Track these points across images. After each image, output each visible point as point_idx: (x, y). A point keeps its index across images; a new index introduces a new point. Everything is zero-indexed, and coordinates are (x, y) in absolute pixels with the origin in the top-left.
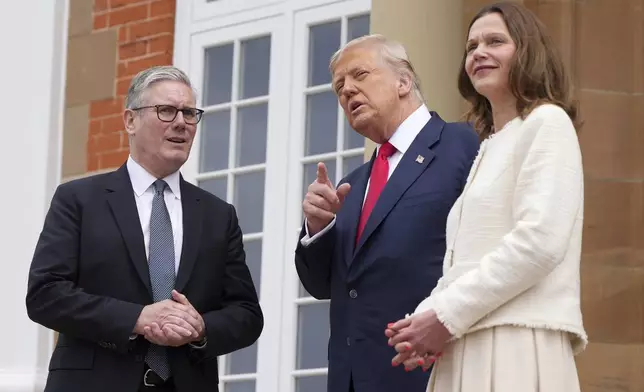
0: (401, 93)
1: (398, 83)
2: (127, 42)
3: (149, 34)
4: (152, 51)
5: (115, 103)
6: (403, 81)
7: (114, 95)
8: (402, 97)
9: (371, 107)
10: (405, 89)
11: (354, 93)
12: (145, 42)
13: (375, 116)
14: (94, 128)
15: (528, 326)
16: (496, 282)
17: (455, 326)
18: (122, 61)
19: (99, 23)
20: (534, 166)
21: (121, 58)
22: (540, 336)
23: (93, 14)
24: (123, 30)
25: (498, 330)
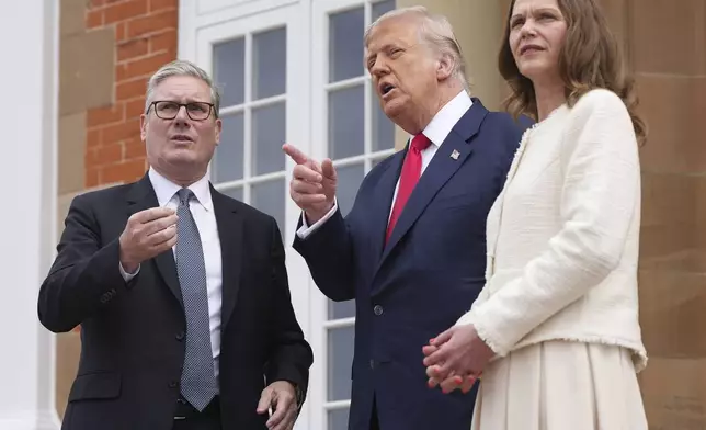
0: (440, 76)
1: (438, 64)
2: (126, 40)
3: (151, 30)
4: (154, 50)
5: (114, 110)
6: (443, 62)
7: (114, 100)
8: (441, 80)
9: (404, 92)
10: (445, 72)
11: (384, 73)
12: (146, 40)
13: (408, 102)
14: (92, 139)
15: (581, 340)
16: (542, 292)
17: (498, 344)
18: (121, 62)
19: (94, 20)
20: (584, 159)
21: (119, 59)
22: (595, 352)
23: (87, 11)
24: (120, 28)
25: (546, 347)
